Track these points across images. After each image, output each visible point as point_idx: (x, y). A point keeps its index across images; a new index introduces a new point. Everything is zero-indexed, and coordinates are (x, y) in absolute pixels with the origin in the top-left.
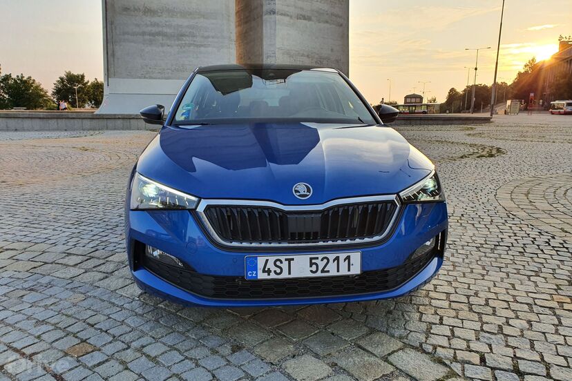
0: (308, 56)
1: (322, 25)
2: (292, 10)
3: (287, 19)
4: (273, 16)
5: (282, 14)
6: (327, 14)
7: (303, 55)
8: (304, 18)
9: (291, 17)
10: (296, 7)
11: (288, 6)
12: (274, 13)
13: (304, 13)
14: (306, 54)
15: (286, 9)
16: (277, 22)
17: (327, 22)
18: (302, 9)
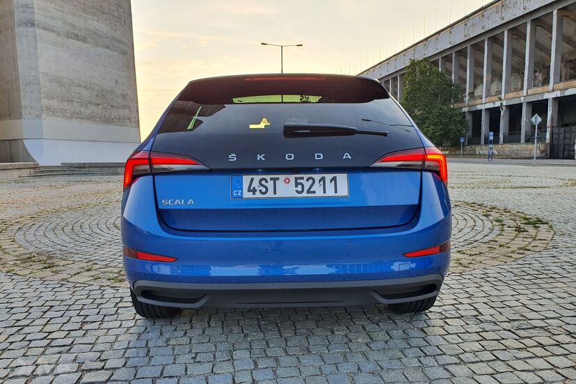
0: (85, 87)
1: (102, 50)
2: (59, 25)
3: (51, 36)
4: (31, 29)
5: (44, 28)
6: (107, 38)
7: (79, 85)
8: (77, 37)
9: (59, 34)
10: (64, 22)
11: (53, 18)
12: (33, 25)
13: (76, 32)
14: (82, 83)
15: (51, 22)
16: (38, 38)
17: (107, 47)
18: (73, 25)
